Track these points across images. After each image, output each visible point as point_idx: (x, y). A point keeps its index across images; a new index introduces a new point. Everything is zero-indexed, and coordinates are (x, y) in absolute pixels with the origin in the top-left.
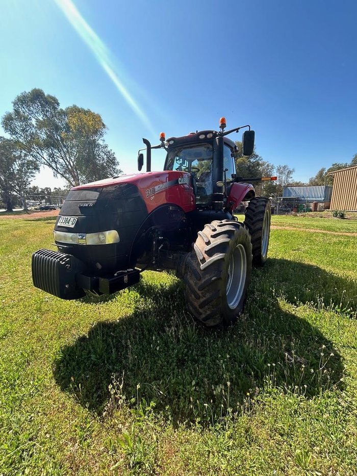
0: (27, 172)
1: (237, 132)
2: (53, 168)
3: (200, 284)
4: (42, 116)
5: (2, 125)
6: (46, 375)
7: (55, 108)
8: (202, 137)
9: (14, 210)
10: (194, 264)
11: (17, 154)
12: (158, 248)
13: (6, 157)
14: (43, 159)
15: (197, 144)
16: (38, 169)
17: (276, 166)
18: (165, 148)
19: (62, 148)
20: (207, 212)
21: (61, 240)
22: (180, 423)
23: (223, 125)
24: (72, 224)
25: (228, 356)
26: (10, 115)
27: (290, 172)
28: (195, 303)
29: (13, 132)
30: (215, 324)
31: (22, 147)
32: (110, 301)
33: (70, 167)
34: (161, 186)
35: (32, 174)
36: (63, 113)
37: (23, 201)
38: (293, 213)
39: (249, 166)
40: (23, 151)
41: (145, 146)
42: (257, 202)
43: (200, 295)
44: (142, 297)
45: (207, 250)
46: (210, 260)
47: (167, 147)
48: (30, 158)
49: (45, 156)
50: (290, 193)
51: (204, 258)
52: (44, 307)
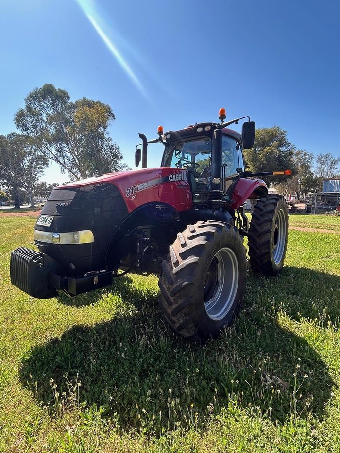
0: (36, 168)
1: (237, 123)
2: (61, 163)
3: (172, 289)
4: (52, 111)
5: (14, 122)
6: (12, 372)
7: (65, 102)
8: (200, 130)
9: (21, 207)
10: (168, 268)
11: (27, 150)
12: (143, 250)
13: (17, 153)
14: (51, 154)
15: (196, 138)
16: (47, 164)
17: (316, 155)
18: (163, 142)
19: (70, 142)
20: (204, 211)
21: (39, 239)
22: (124, 431)
23: (223, 117)
24: (49, 223)
25: (197, 371)
26: (22, 111)
27: (334, 162)
28: (168, 310)
29: (24, 128)
30: (190, 335)
31: (33, 142)
32: (91, 305)
33: (77, 161)
34: (145, 184)
35: (41, 170)
36: (73, 106)
37: (31, 198)
38: (336, 211)
39: (280, 156)
40: (34, 146)
41: (141, 142)
42: (267, 200)
43: (173, 301)
44: (125, 303)
45: (181, 252)
46: (183, 263)
47: (164, 141)
48: (39, 153)
49: (54, 151)
50: (332, 187)
51: (177, 261)
52: (26, 308)
